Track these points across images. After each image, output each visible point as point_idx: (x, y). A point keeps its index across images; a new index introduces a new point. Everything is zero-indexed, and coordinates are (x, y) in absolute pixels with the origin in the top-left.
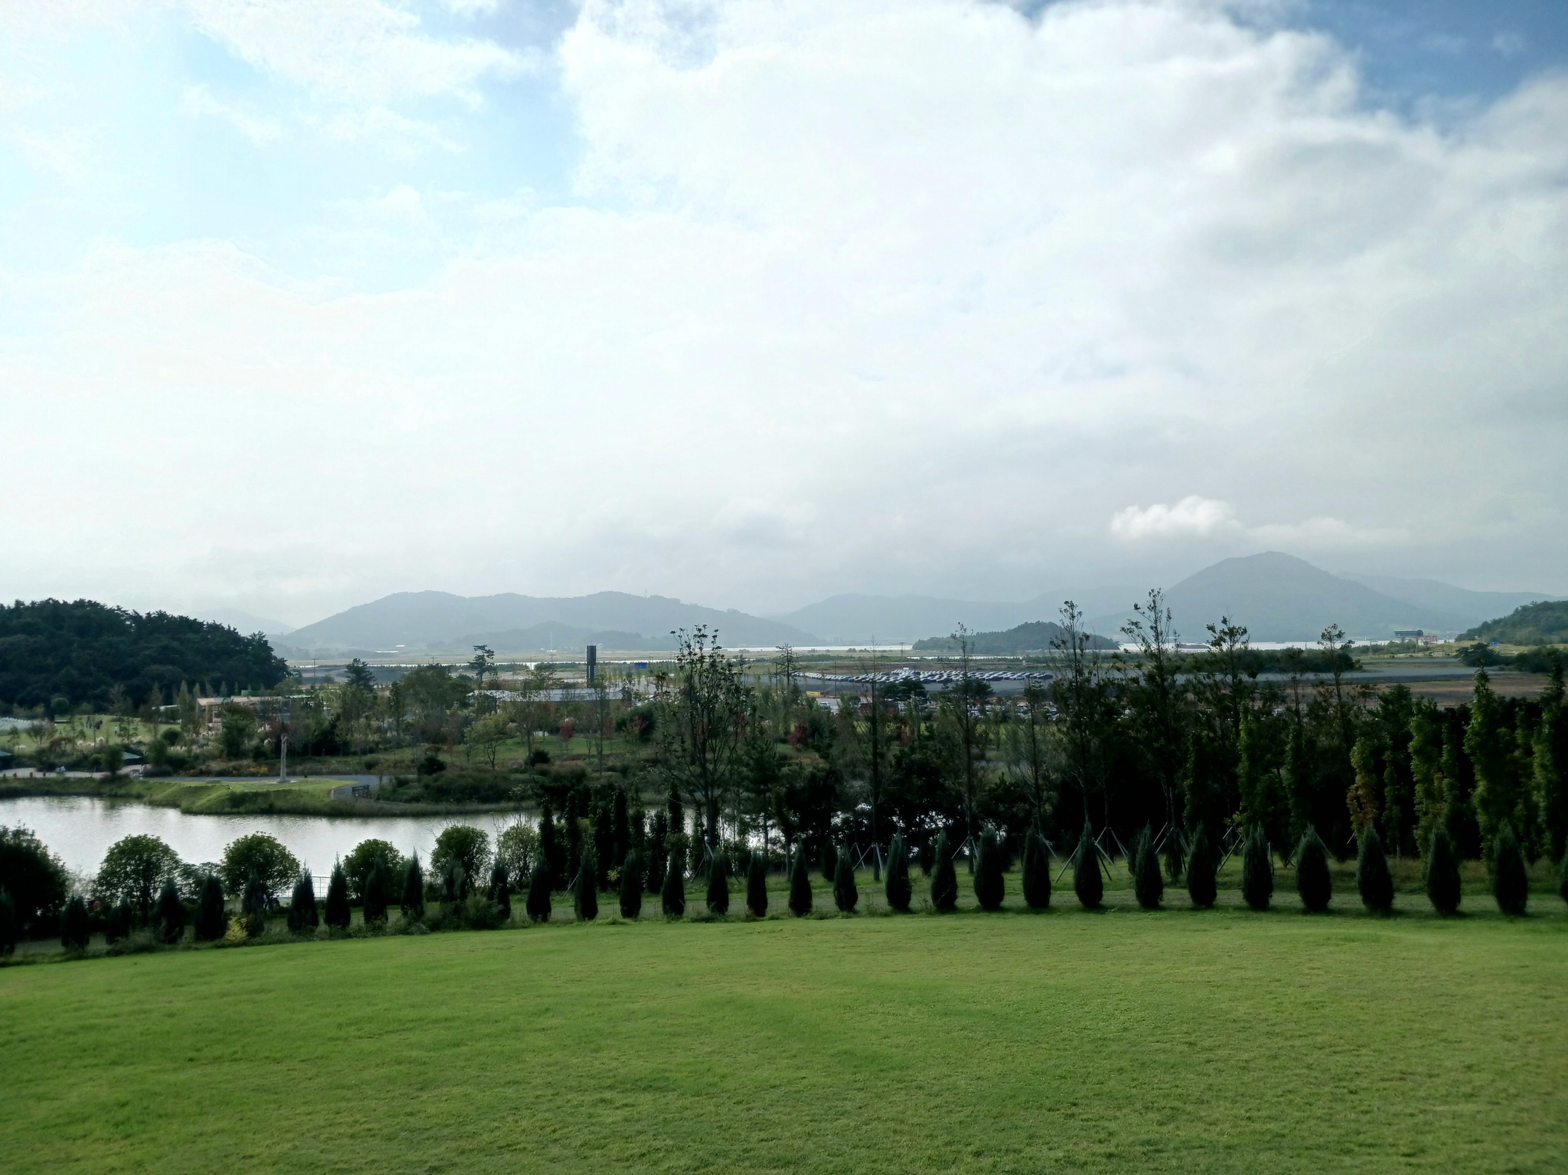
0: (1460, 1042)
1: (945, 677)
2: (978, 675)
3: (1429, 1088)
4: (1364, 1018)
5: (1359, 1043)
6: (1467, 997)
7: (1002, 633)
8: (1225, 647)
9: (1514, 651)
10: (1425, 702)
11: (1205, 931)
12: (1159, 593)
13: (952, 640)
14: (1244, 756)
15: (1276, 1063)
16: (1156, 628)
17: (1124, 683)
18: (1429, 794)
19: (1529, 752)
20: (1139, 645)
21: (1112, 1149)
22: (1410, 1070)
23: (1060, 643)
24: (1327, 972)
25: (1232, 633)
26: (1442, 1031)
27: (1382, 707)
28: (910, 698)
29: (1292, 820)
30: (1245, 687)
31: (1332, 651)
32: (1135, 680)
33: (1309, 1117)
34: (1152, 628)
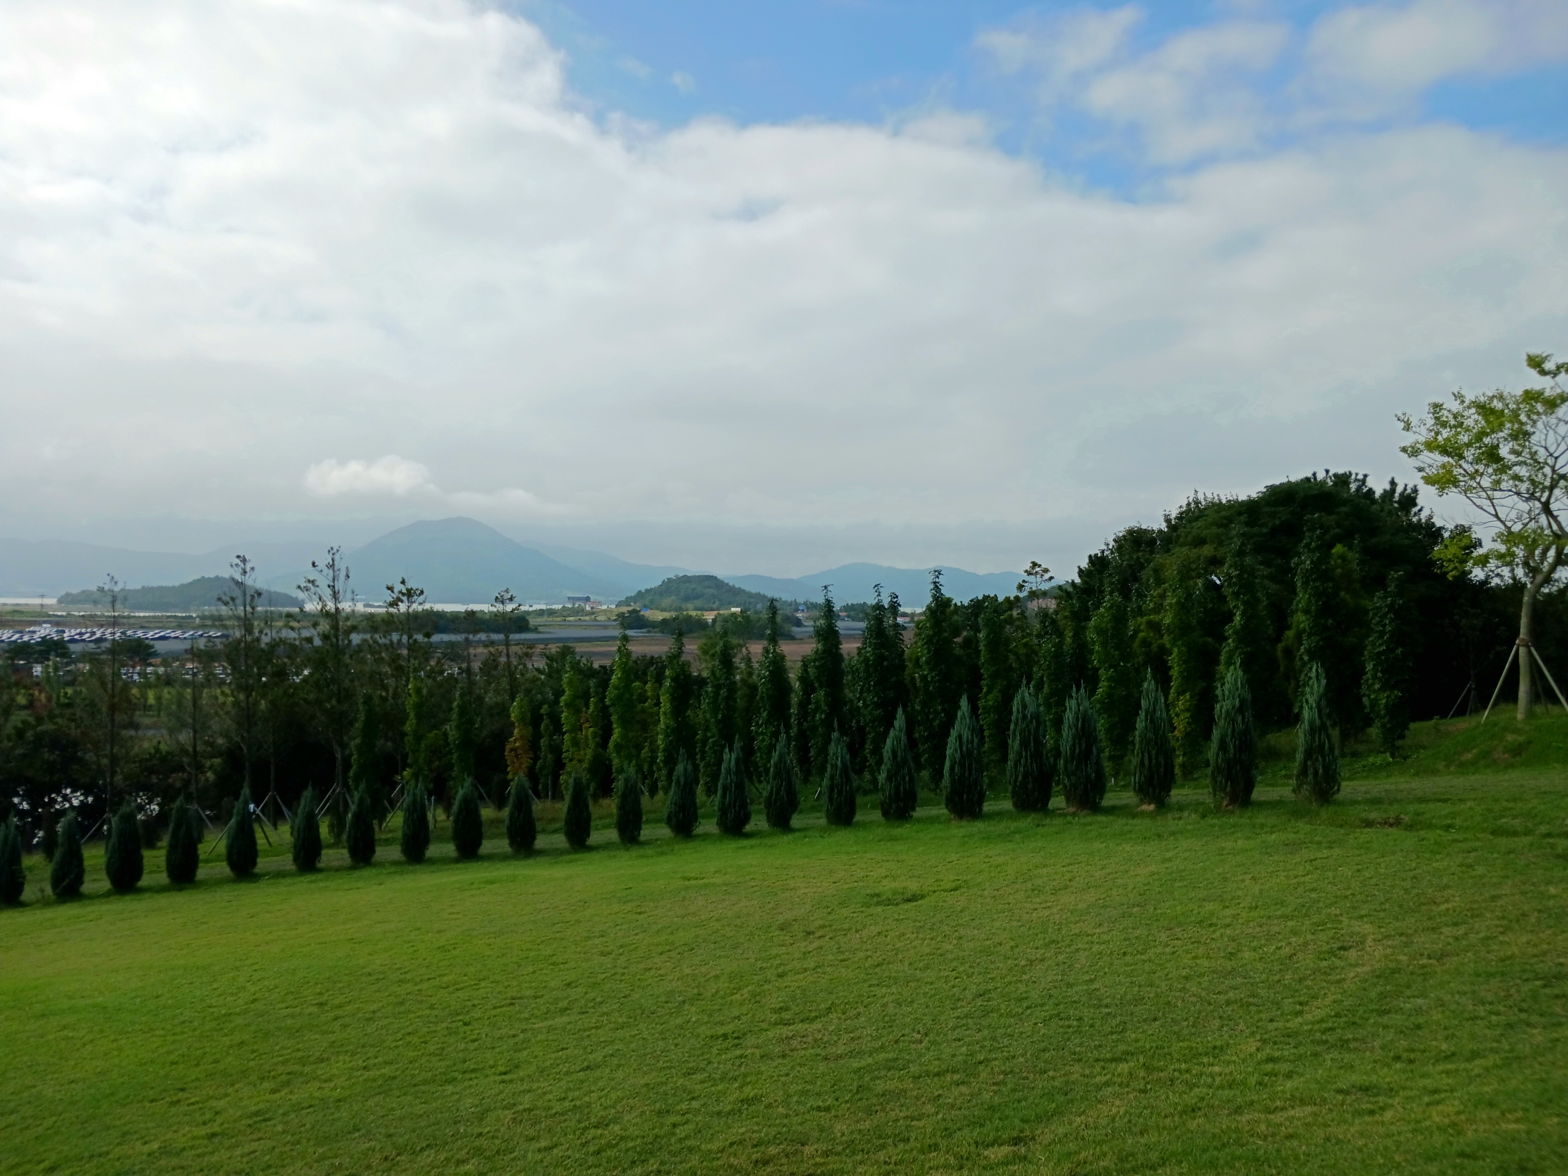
0: (566, 963)
1: (98, 635)
2: (140, 634)
3: (533, 1008)
4: (488, 953)
5: (481, 977)
6: (578, 921)
7: (174, 587)
8: (403, 607)
9: (658, 616)
10: (584, 660)
11: (358, 888)
12: (338, 551)
13: (98, 593)
14: (412, 715)
15: (402, 1009)
16: (334, 587)
17: (297, 643)
18: (575, 743)
19: (658, 704)
20: (315, 603)
21: (217, 1129)
22: (519, 996)
23: (229, 599)
24: (464, 915)
25: (409, 594)
26: (553, 955)
27: (547, 665)
28: (48, 660)
29: (454, 774)
30: (421, 647)
31: (504, 614)
32: (309, 640)
33: (423, 1054)
34: (329, 586)
